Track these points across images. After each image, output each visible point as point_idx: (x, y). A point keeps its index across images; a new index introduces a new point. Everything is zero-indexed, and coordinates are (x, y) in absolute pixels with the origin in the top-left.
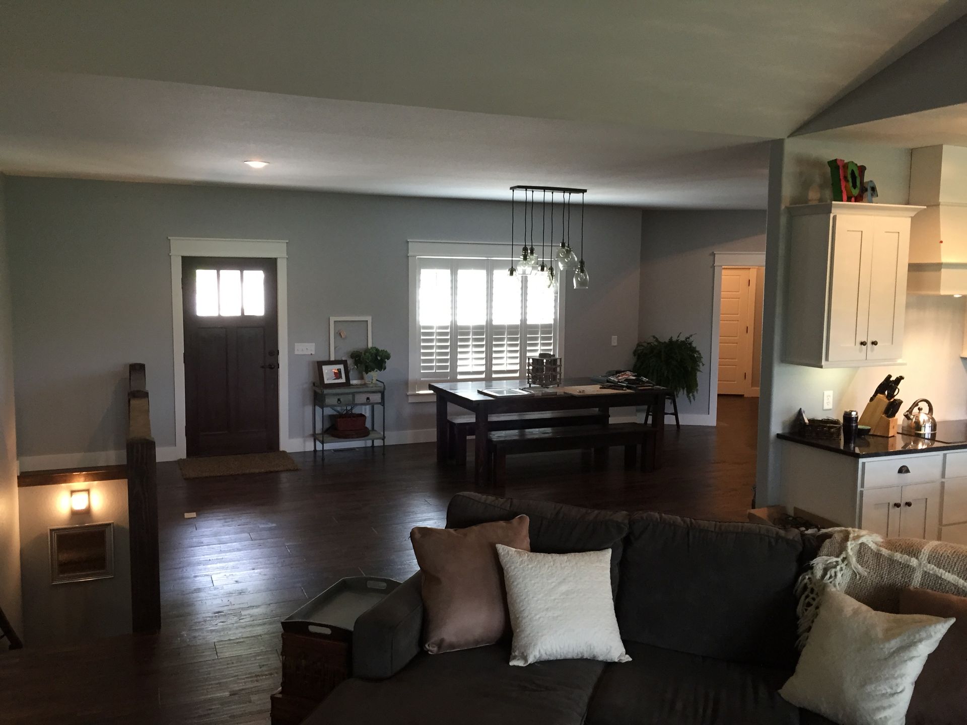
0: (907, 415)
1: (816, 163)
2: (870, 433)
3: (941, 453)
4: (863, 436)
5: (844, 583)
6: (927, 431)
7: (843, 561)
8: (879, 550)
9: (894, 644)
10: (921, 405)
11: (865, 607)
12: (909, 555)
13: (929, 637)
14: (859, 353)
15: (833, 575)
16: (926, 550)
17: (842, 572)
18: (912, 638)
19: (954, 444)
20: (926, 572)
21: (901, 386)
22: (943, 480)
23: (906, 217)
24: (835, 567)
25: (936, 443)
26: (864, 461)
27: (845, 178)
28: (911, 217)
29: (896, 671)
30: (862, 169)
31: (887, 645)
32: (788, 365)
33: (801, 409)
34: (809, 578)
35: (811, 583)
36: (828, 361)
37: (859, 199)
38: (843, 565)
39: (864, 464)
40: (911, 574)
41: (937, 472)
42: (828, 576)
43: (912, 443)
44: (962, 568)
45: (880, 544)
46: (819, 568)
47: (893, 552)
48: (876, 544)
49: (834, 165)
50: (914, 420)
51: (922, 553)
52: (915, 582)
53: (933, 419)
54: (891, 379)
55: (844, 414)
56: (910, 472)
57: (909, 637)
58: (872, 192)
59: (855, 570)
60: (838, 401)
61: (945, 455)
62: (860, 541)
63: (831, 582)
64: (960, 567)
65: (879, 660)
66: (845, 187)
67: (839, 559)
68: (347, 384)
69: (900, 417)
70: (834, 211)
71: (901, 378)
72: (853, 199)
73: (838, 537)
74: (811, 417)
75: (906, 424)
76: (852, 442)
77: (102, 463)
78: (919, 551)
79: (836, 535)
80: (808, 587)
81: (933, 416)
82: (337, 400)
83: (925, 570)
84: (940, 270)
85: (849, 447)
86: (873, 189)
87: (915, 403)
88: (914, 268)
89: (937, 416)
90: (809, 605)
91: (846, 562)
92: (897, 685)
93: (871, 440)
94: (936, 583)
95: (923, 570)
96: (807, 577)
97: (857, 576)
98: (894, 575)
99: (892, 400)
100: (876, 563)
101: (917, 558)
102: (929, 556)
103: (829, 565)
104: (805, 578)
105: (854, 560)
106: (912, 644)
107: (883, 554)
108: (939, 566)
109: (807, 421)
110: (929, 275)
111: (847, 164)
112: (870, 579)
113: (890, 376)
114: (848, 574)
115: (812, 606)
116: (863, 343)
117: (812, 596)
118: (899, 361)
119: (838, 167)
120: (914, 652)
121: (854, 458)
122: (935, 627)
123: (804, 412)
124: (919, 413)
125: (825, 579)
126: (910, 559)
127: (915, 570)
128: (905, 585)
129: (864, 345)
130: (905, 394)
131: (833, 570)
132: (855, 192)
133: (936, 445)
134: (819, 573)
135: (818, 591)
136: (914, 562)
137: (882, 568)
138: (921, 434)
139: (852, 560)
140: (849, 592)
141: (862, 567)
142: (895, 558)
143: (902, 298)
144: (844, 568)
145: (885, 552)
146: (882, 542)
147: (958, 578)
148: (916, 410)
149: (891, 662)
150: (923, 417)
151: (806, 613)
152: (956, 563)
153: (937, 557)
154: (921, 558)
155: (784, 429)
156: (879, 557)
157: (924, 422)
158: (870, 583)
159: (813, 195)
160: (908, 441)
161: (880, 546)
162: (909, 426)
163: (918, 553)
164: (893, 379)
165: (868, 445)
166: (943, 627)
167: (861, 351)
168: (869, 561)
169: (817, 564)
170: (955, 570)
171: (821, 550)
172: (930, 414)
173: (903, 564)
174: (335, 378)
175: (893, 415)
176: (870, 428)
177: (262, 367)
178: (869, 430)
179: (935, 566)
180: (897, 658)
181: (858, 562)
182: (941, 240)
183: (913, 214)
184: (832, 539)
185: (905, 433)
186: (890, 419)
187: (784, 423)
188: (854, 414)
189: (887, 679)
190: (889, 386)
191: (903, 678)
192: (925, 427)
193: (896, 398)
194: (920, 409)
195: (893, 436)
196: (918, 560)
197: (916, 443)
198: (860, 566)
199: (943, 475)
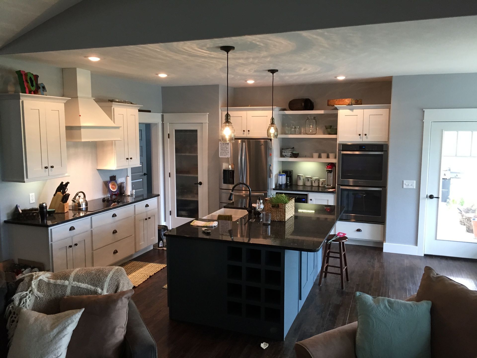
0: (73, 200)
1: (10, 71)
2: (55, 212)
3: (89, 217)
4: (52, 215)
5: (31, 304)
6: (83, 206)
7: (30, 292)
8: (49, 281)
9: (55, 331)
10: (80, 194)
11: (41, 315)
12: (64, 280)
13: (72, 322)
14: (45, 173)
15: (25, 301)
16: (72, 275)
17: (29, 299)
18: (64, 325)
19: (95, 212)
20: (72, 286)
21: (68, 187)
22: (92, 229)
23: (61, 103)
24: (26, 297)
25: (88, 212)
26: (51, 228)
27: (27, 81)
28: (64, 103)
29: (57, 346)
30: (36, 77)
31: (52, 333)
32: (7, 182)
33: (17, 205)
34: (12, 307)
35: (13, 310)
36: (28, 178)
37: (36, 92)
38: (30, 295)
39: (51, 230)
40: (65, 290)
41: (89, 226)
42: (22, 303)
43: (77, 214)
44: (90, 279)
45: (49, 277)
46: (17, 299)
47: (56, 280)
48: (47, 278)
49: (19, 73)
50: (77, 202)
51: (70, 277)
52: (68, 293)
53: (86, 200)
54: (63, 184)
55: (39, 205)
56: (75, 229)
57: (63, 325)
58: (43, 89)
59: (36, 296)
60: (38, 198)
61: (91, 218)
62: (39, 279)
63: (24, 306)
64: (88, 279)
65: (48, 342)
66: (27, 86)
67: (28, 292)
69: (70, 202)
70: (22, 99)
71: (68, 183)
72: (32, 92)
73: (27, 280)
74: (23, 209)
75: (73, 205)
76: (45, 219)
78: (69, 276)
79: (26, 279)
80: (12, 311)
81: (86, 199)
83: (72, 285)
84: (80, 129)
85: (44, 222)
86: (44, 88)
87: (76, 194)
88: (69, 128)
89: (87, 199)
90: (13, 321)
91: (31, 293)
92: (58, 353)
93: (56, 216)
94: (78, 290)
95: (71, 286)
96: (11, 307)
97: (37, 298)
98: (57, 293)
99: (64, 194)
100: (48, 288)
101: (68, 280)
102: (74, 277)
103: (22, 297)
104: (10, 308)
105: (35, 290)
106: (65, 328)
107: (51, 282)
108: (78, 282)
109: (21, 211)
110: (75, 132)
111: (27, 73)
112: (45, 298)
113: (62, 183)
114: (33, 298)
115: (15, 322)
116: (46, 168)
117: (14, 316)
118: (66, 175)
119: (22, 75)
120: (65, 332)
121: (46, 228)
122: (75, 316)
123: (19, 206)
124: (79, 198)
125: (21, 305)
126: (65, 282)
127: (67, 287)
128: (63, 296)
129: (47, 168)
130: (71, 191)
131: (25, 299)
132: (33, 89)
133: (88, 213)
134: (17, 303)
135: (17, 312)
136: (67, 283)
137: (51, 290)
138: (81, 208)
139: (34, 290)
140: (34, 309)
141: (40, 293)
142: (57, 283)
143: (64, 143)
144: (30, 296)
145: (52, 281)
146: (51, 276)
147: (87, 285)
148: (77, 197)
149: (54, 342)
150: (81, 200)
151: (11, 327)
152: (86, 278)
153: (77, 277)
154: (70, 280)
155: (8, 217)
156: (49, 285)
157: (82, 202)
158: (45, 300)
159: (11, 89)
160: (75, 213)
161: (50, 278)
162: (75, 206)
163: (68, 278)
164: (64, 184)
165: (55, 218)
166: (79, 315)
167: (45, 171)
168: (44, 288)
169: (16, 298)
170: (86, 281)
171: (17, 289)
172: (84, 198)
173: (61, 285)
175: (66, 201)
176: (54, 210)
178: (54, 211)
179: (77, 282)
180: (57, 339)
181: (38, 290)
182: (80, 115)
183: (65, 102)
184: (24, 281)
185: (73, 209)
186: (64, 204)
187: (8, 214)
188: (44, 204)
189: (52, 351)
190: (62, 187)
191: (61, 348)
192: (82, 205)
193: (66, 193)
194: (79, 197)
195: (67, 212)
196: (69, 281)
197: (79, 213)
198: (39, 293)
199: (92, 227)
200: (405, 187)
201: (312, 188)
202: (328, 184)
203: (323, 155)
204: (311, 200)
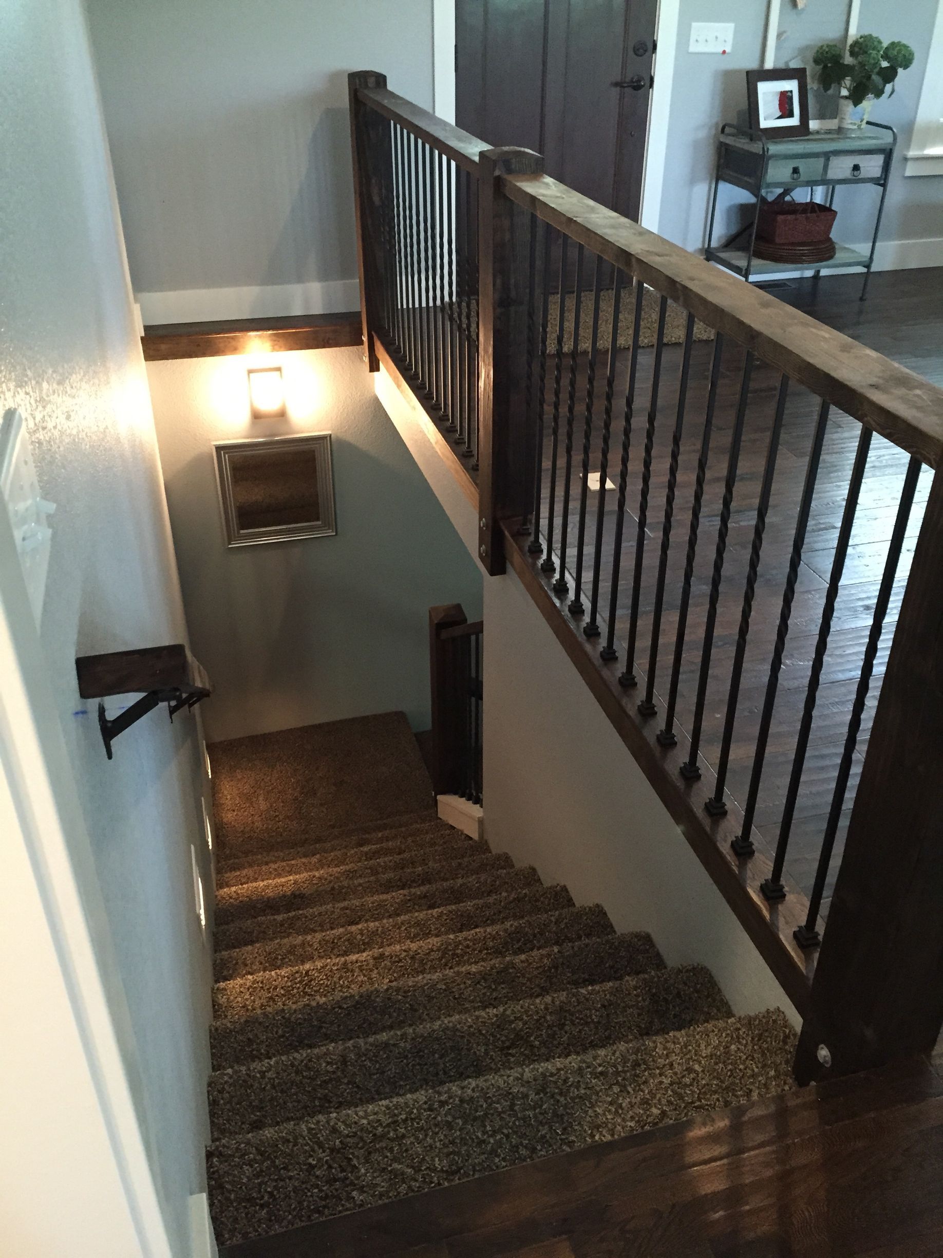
68: (802, 130)
77: (297, 310)
82: (791, 171)
174: (779, 114)
177: (616, 84)
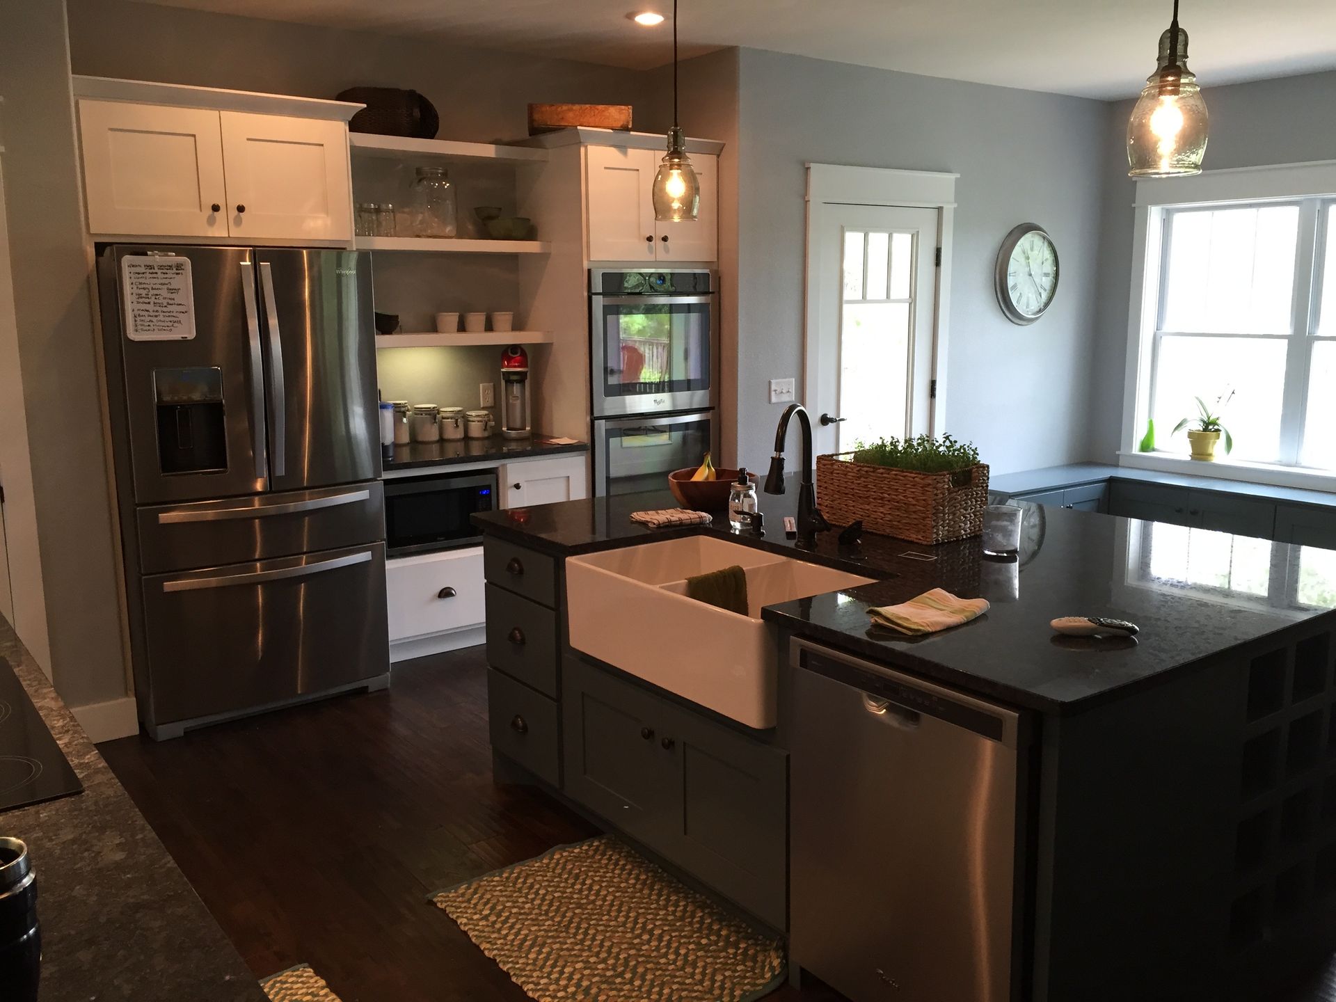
200: (774, 399)
201: (467, 448)
202: (511, 426)
203: (477, 319)
204: (517, 486)
